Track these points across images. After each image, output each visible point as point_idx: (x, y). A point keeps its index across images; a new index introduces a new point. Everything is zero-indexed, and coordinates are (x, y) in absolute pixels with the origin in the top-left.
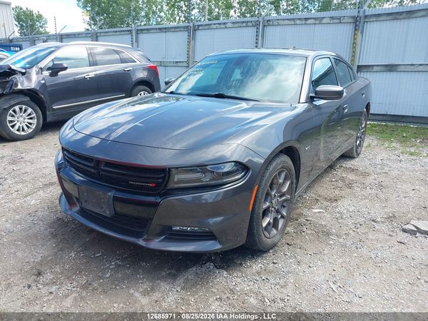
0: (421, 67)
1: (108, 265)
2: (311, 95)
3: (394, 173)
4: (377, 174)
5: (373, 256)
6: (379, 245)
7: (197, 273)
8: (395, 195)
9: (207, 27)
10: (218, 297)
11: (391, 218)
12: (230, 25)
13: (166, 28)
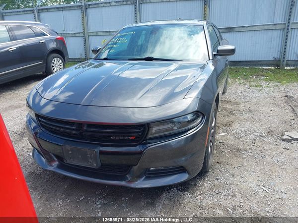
0: (249, 28)
1: (95, 206)
2: (214, 53)
3: (254, 100)
4: (244, 103)
5: (276, 162)
6: (274, 153)
7: (168, 198)
8: (262, 116)
9: (96, 6)
10: (194, 214)
11: (270, 132)
12: (114, 4)
13: (62, 7)
